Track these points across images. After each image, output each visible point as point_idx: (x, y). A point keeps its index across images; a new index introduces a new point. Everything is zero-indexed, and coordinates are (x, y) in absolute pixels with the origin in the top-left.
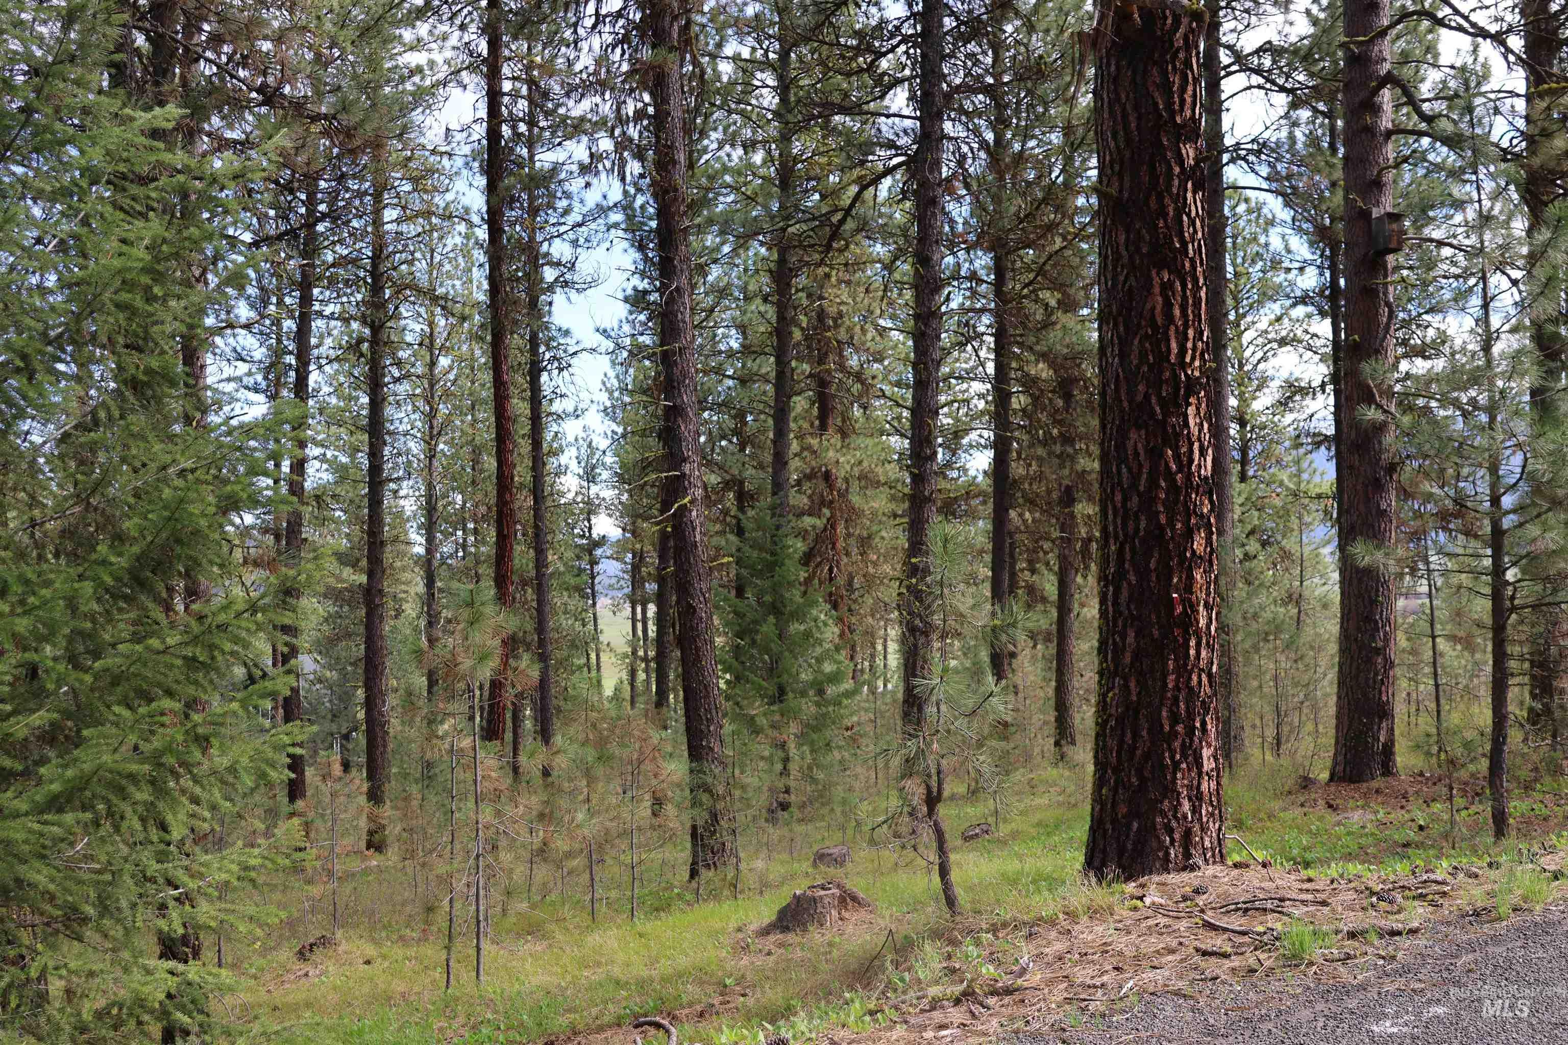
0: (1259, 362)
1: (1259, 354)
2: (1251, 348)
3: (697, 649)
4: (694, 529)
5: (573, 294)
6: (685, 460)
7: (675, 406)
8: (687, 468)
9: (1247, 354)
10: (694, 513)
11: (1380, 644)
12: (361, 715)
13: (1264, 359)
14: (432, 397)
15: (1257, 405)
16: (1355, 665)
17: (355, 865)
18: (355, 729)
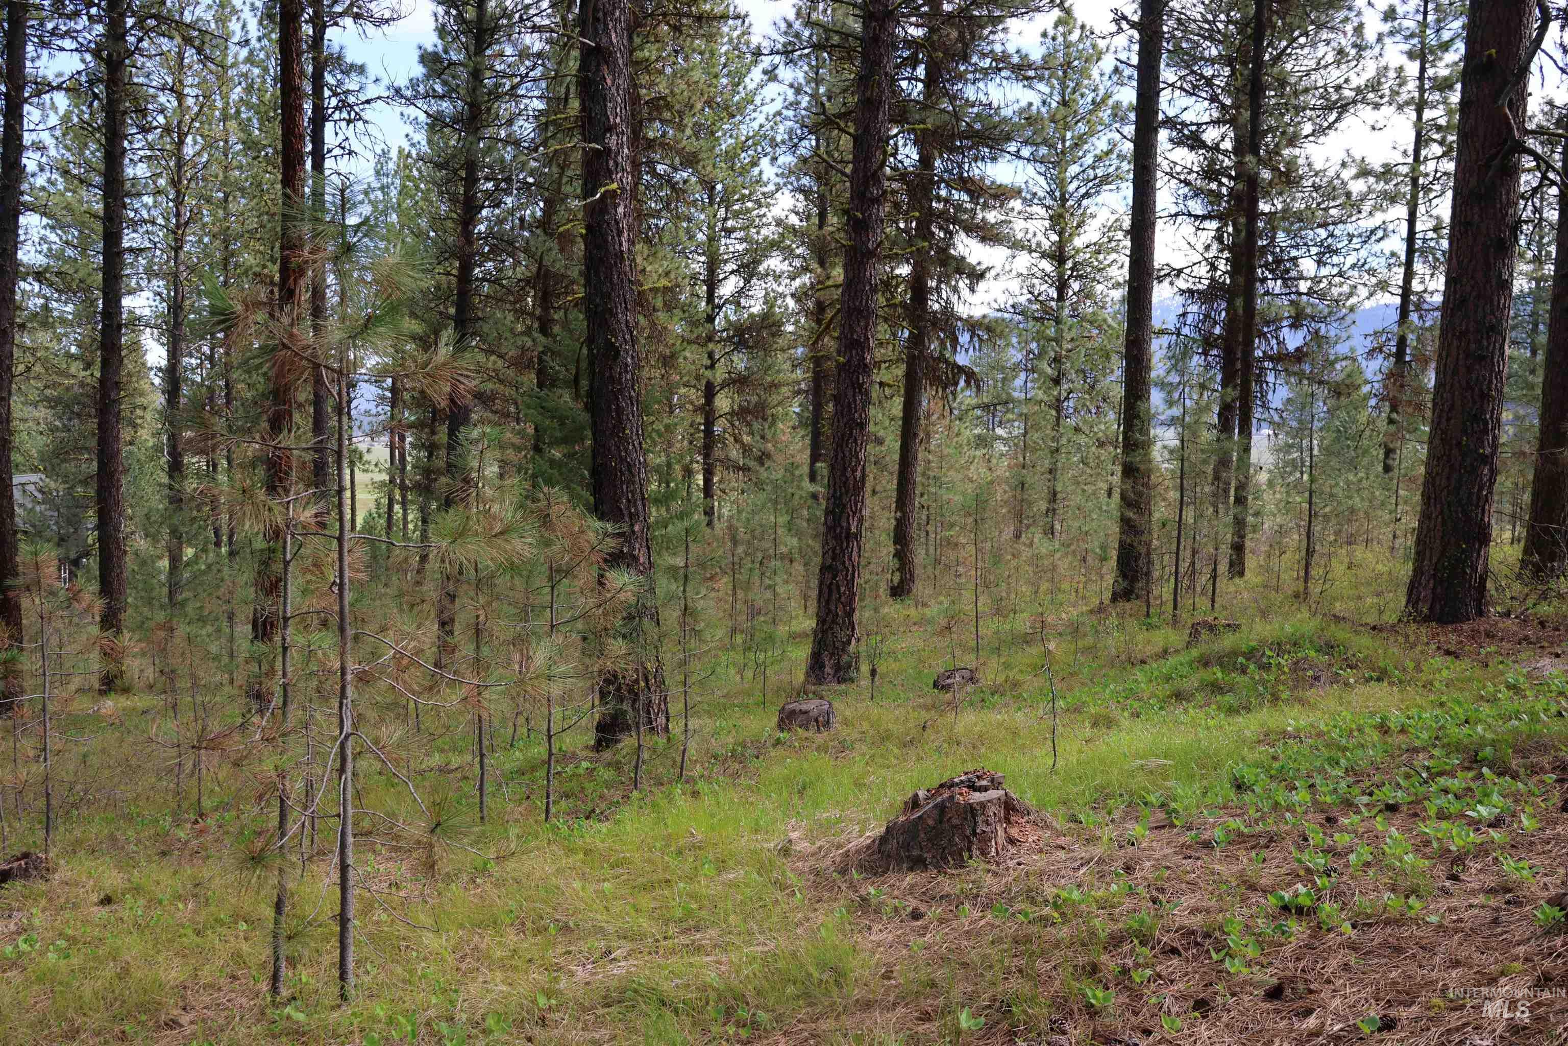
0: (1083, 197)
1: (1083, 191)
2: (1075, 184)
3: (620, 411)
4: (620, 233)
5: (370, 28)
6: (610, 129)
7: (598, 49)
8: (612, 141)
9: (1072, 187)
10: (621, 210)
11: (1488, 451)
12: (92, 538)
13: (1087, 195)
14: (180, 181)
15: (1078, 242)
16: (1455, 476)
17: (83, 705)
18: (87, 554)
